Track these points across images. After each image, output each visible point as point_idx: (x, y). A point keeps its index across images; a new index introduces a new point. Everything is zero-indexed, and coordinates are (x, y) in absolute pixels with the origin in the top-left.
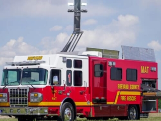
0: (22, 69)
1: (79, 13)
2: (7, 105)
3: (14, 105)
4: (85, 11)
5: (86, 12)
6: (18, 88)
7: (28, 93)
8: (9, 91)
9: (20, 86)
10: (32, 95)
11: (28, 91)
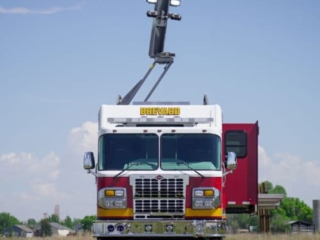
0: (159, 135)
1: (165, 19)
2: (127, 214)
3: (146, 215)
4: (177, 18)
5: (179, 19)
6: (159, 176)
7: (184, 188)
8: (133, 183)
9: (159, 172)
10: (199, 193)
11: (186, 183)
